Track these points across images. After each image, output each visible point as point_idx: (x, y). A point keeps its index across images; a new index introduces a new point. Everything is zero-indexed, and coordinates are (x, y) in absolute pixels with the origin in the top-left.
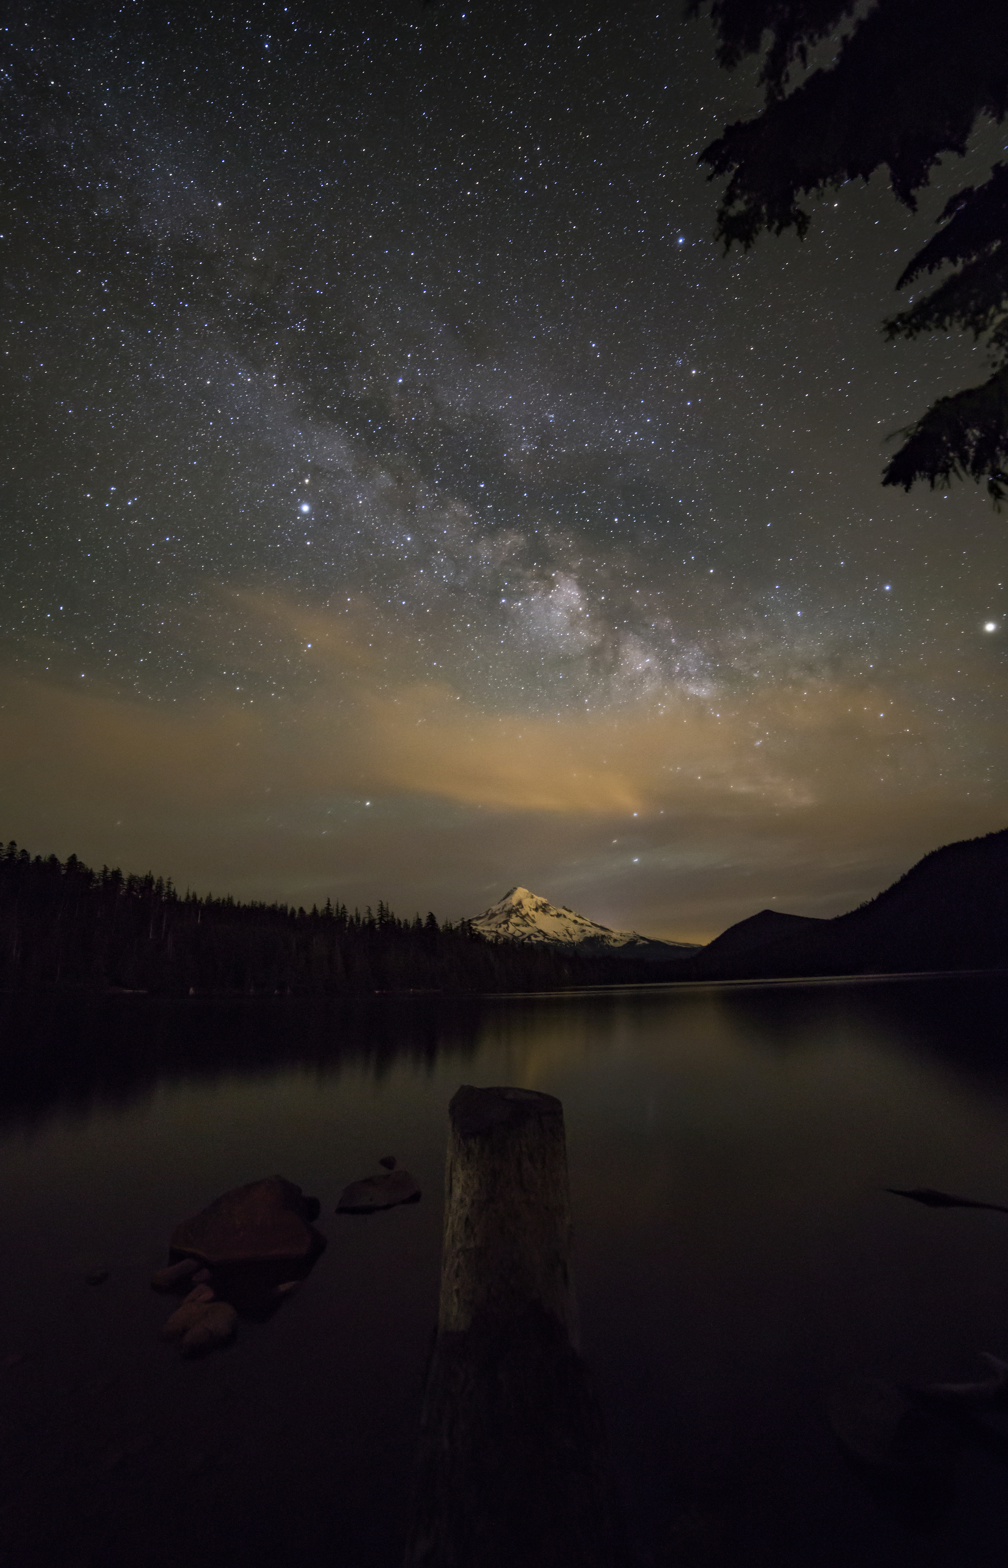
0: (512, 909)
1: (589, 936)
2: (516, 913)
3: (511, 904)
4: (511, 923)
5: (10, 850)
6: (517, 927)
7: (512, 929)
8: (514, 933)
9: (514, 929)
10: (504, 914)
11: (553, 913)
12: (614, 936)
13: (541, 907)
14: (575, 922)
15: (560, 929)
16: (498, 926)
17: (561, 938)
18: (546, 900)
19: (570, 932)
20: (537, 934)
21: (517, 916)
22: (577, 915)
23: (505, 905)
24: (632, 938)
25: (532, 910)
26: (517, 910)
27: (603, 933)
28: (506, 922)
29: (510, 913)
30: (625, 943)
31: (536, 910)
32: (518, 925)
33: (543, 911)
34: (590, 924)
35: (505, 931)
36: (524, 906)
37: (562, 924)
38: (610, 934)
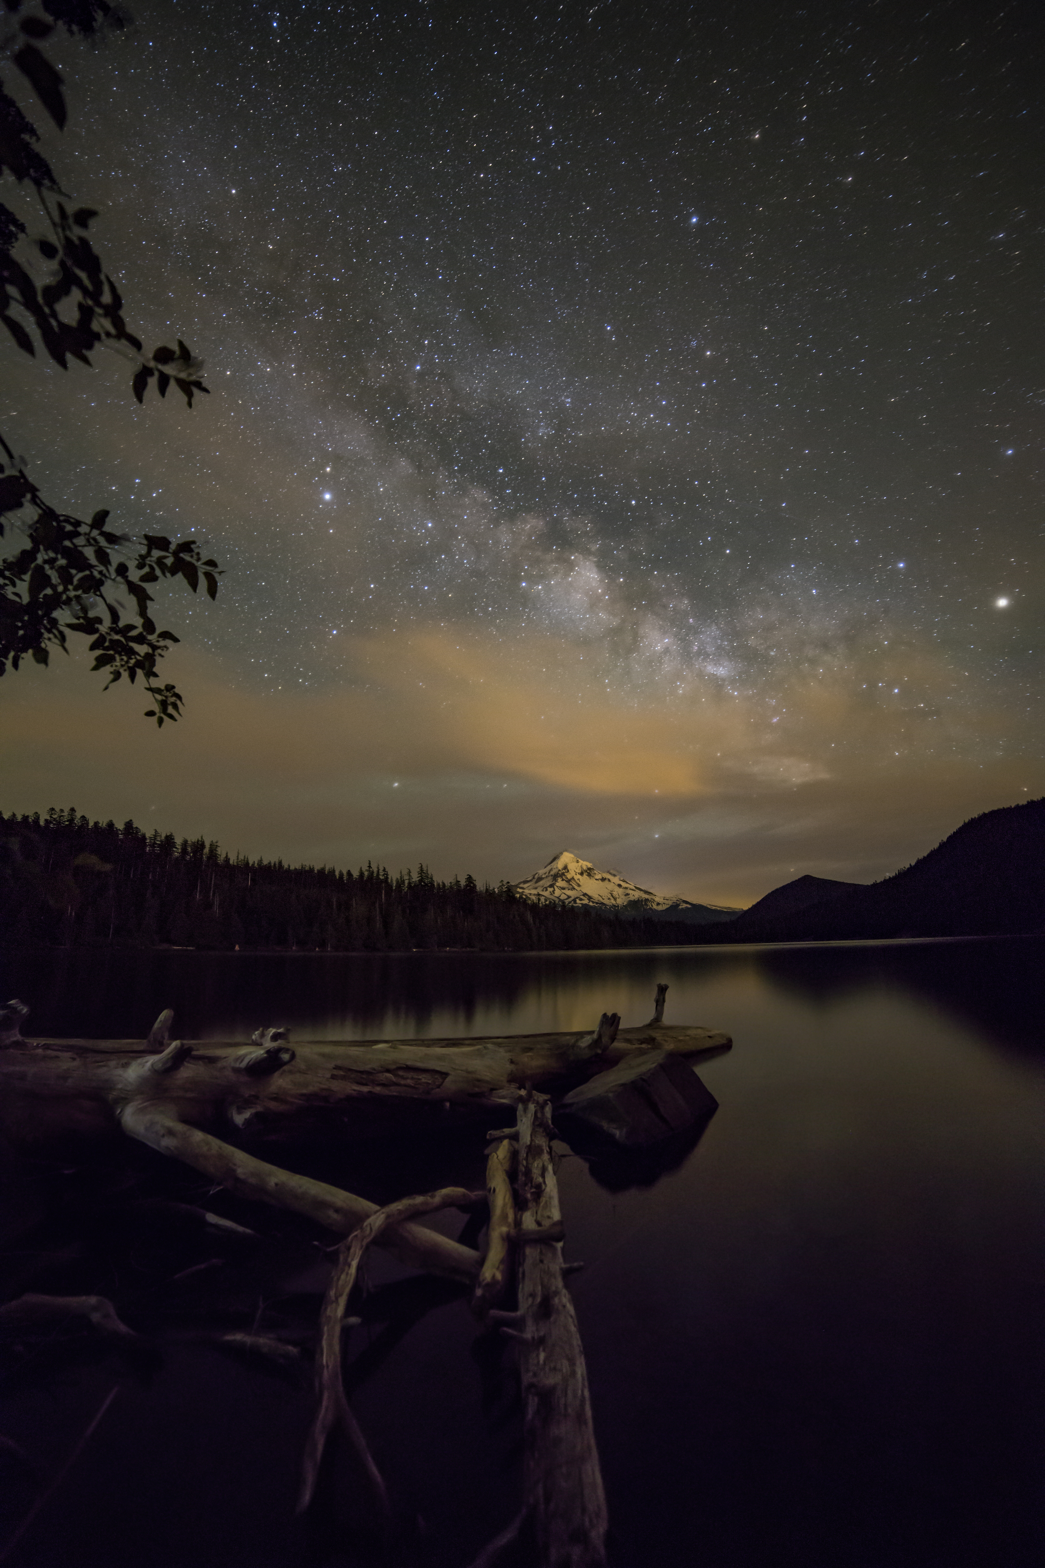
0: (558, 873)
1: (633, 900)
2: (562, 877)
3: (557, 868)
4: (557, 886)
5: (70, 816)
6: (563, 891)
7: (558, 892)
8: (560, 896)
9: (560, 892)
10: (550, 878)
11: (599, 876)
12: (657, 899)
13: (586, 871)
14: (620, 886)
15: (605, 893)
16: (545, 889)
17: (606, 901)
18: (591, 864)
19: (614, 895)
20: (582, 897)
21: (563, 880)
22: (622, 879)
23: (551, 870)
24: (675, 902)
25: (577, 874)
26: (563, 874)
27: (647, 896)
28: (552, 886)
29: (555, 877)
30: (668, 906)
31: (582, 874)
32: (564, 889)
33: (588, 876)
34: (634, 888)
35: (551, 894)
36: (570, 871)
37: (607, 888)
38: (654, 897)
